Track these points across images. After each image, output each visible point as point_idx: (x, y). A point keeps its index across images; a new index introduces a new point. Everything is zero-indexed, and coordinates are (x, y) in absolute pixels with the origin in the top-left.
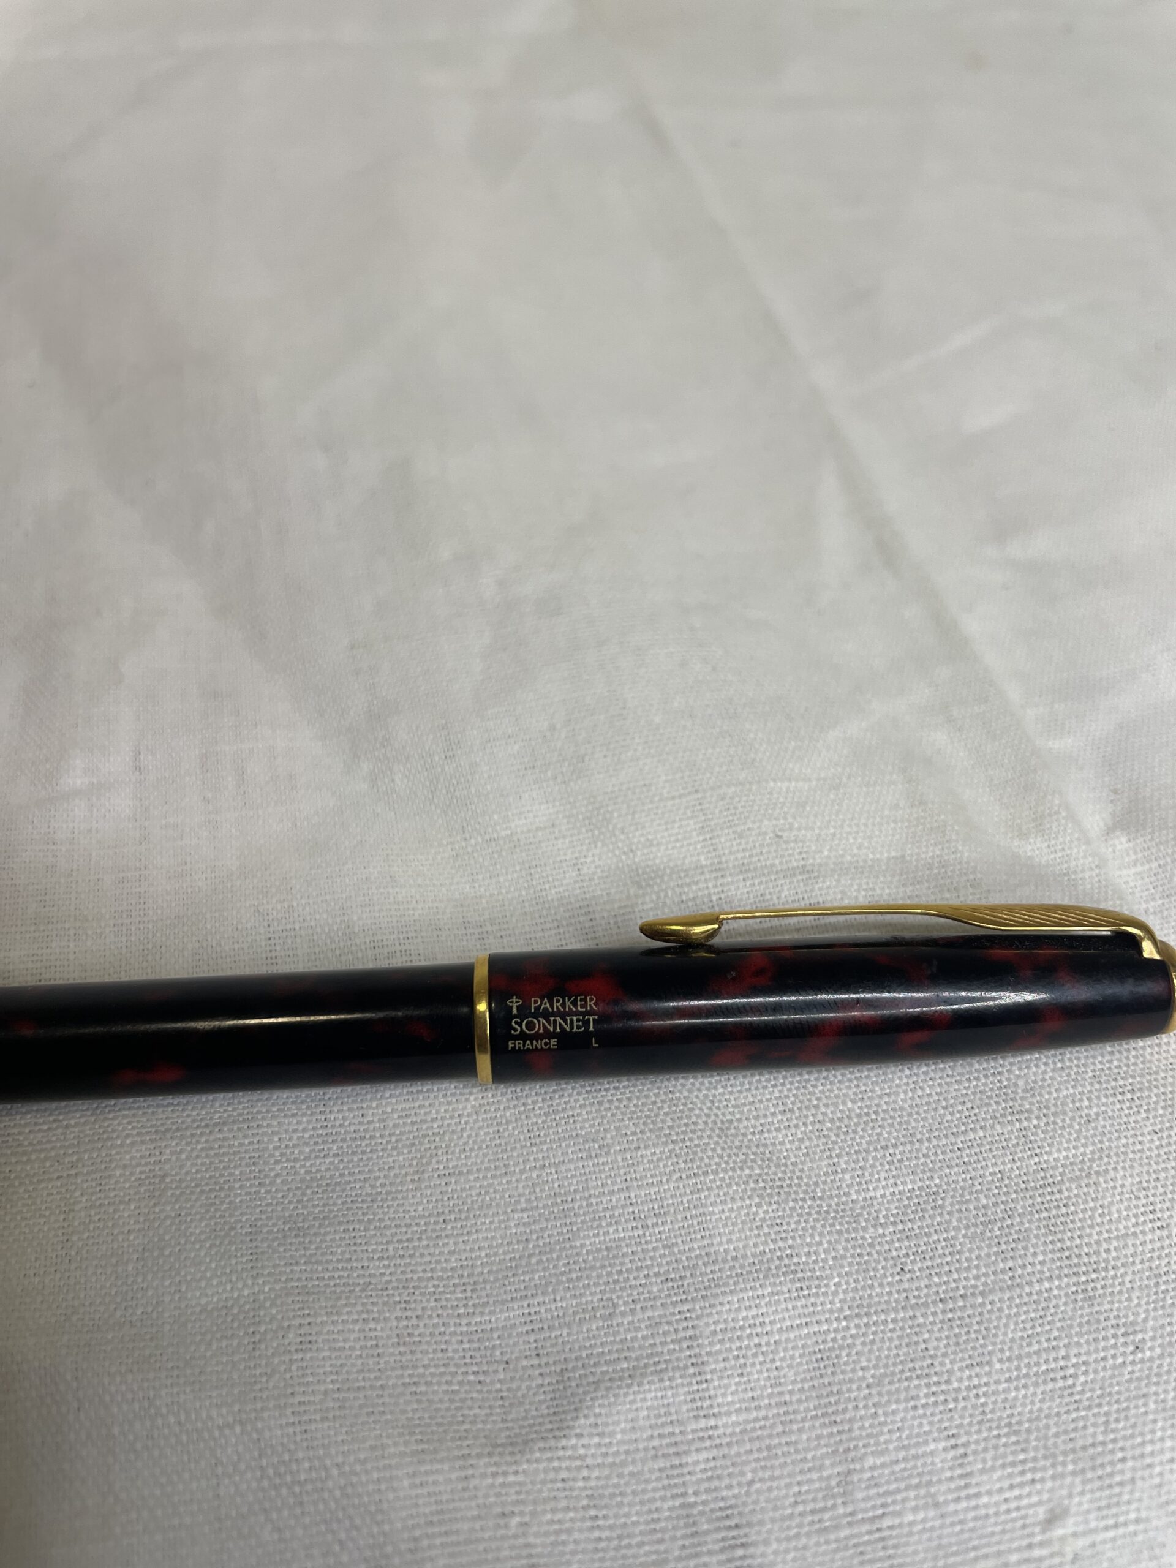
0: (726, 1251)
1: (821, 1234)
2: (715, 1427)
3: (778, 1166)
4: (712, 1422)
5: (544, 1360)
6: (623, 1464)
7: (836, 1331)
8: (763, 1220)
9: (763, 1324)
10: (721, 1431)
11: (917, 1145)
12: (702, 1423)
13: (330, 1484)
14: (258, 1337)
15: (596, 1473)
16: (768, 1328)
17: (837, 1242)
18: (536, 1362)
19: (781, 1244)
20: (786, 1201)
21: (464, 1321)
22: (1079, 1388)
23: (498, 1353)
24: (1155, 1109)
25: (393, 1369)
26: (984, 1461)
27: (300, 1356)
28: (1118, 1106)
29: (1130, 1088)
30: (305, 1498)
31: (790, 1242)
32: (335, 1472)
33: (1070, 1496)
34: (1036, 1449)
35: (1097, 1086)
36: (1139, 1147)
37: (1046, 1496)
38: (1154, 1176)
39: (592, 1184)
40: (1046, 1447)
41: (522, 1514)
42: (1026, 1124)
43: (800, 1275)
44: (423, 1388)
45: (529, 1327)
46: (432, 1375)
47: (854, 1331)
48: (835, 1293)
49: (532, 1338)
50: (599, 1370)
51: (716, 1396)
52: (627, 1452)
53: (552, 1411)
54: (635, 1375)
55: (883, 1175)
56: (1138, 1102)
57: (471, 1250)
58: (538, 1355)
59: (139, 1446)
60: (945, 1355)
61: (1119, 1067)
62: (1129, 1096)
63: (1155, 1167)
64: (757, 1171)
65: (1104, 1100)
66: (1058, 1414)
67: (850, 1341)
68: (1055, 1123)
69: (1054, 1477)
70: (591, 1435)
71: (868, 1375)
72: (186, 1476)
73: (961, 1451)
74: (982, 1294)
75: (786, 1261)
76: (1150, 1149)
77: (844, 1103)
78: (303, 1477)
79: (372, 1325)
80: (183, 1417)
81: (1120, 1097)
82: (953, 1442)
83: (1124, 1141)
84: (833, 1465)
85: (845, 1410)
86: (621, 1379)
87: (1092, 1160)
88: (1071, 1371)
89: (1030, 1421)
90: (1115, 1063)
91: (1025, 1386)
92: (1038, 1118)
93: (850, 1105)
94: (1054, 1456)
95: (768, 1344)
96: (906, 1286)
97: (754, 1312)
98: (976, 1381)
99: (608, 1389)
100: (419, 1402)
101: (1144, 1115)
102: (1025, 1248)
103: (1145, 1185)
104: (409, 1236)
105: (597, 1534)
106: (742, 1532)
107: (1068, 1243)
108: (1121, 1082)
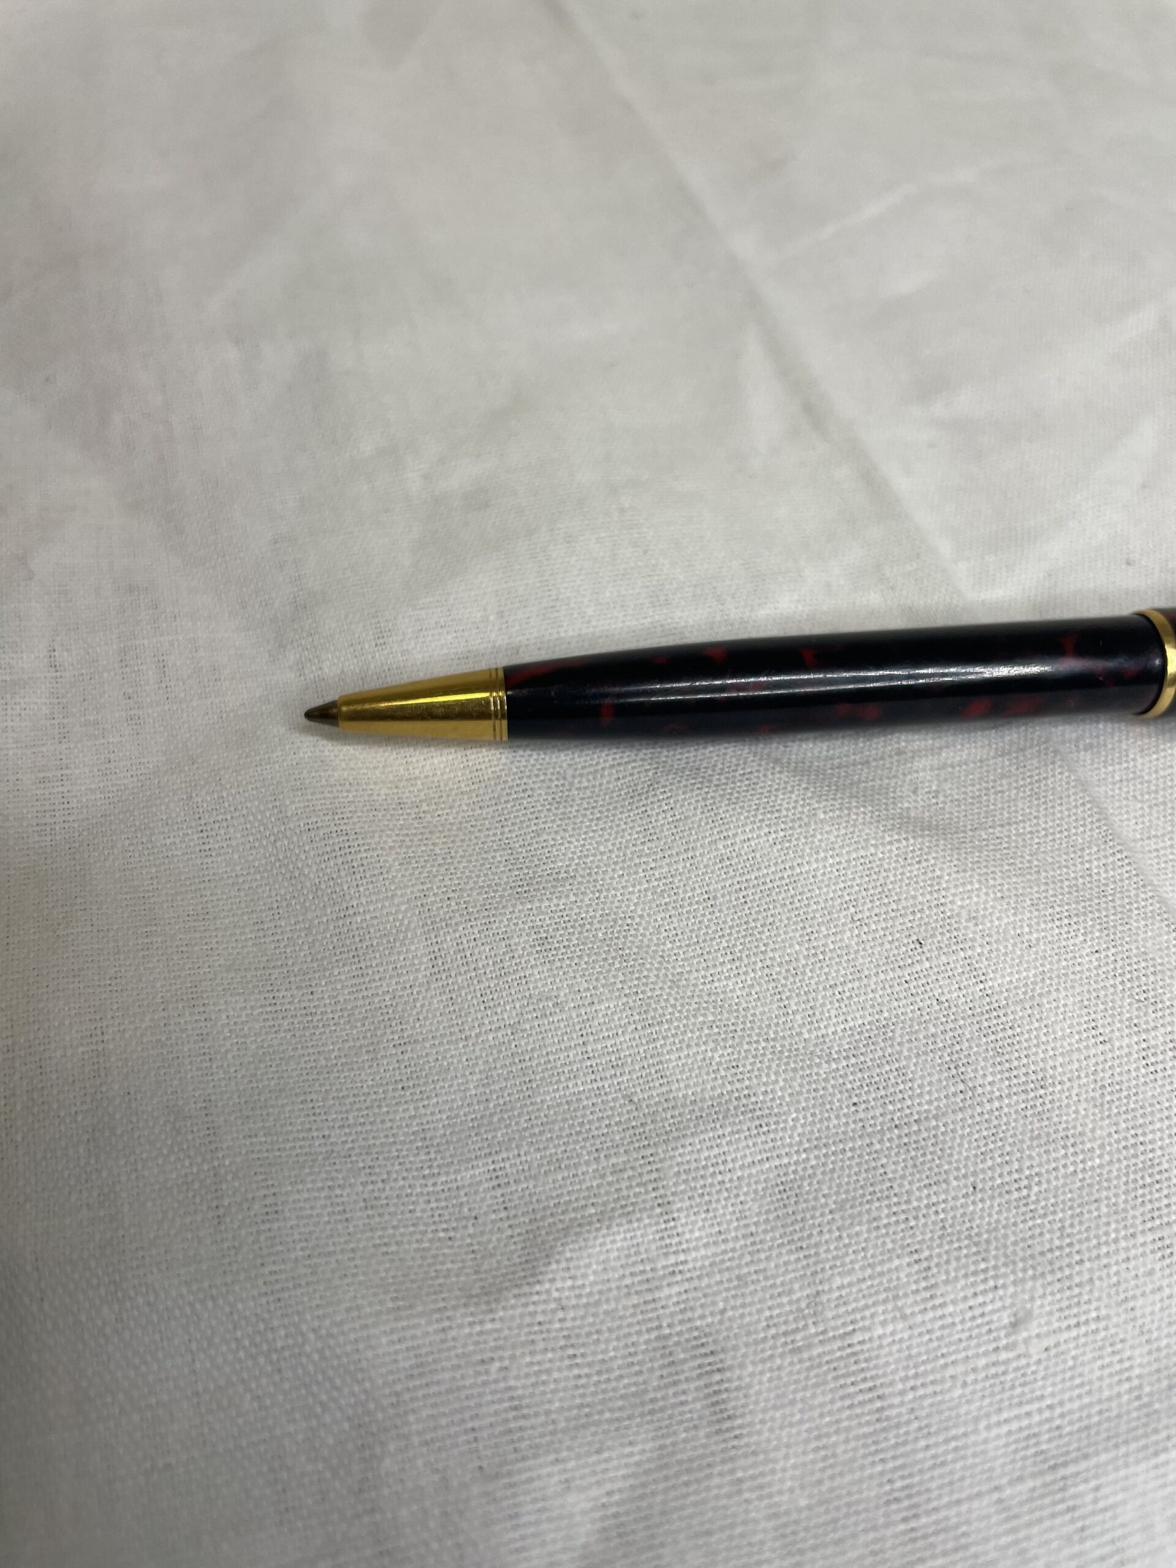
0: (685, 1096)
1: (776, 1073)
2: (685, 1262)
3: (730, 1012)
4: (682, 1257)
5: (513, 1212)
6: (597, 1303)
7: (796, 1163)
8: (719, 1064)
9: (725, 1162)
10: (690, 1265)
11: (865, 981)
12: (672, 1260)
13: (308, 1349)
14: (221, 1211)
15: (571, 1314)
16: (730, 1166)
17: (793, 1079)
18: (503, 1214)
19: (738, 1085)
20: (740, 1044)
21: (430, 1182)
22: (1033, 1198)
23: (466, 1210)
24: (1092, 932)
25: (363, 1232)
26: (947, 1272)
27: (267, 1226)
28: (1057, 931)
29: (1066, 914)
30: (283, 1364)
31: (747, 1083)
32: (312, 1336)
33: (1032, 1299)
34: (996, 1257)
35: (1036, 913)
36: (1078, 968)
37: (1008, 1301)
38: (1095, 994)
39: (549, 1041)
40: (1006, 1256)
41: (501, 1359)
42: (970, 953)
43: (758, 1113)
44: (393, 1248)
45: (495, 1183)
46: (402, 1235)
47: (814, 1162)
48: (794, 1128)
49: (499, 1192)
50: (567, 1217)
51: (684, 1233)
52: (600, 1292)
53: (523, 1259)
54: (604, 1218)
55: (833, 1013)
56: (1075, 927)
57: (432, 1114)
58: (506, 1208)
59: (108, 1330)
60: (903, 1177)
61: (1055, 895)
62: (1066, 921)
63: (1095, 986)
64: (711, 1018)
65: (1043, 926)
66: (1015, 1224)
67: (810, 1171)
68: (998, 950)
69: (1015, 1283)
70: (564, 1279)
71: (830, 1202)
72: (160, 1355)
73: (925, 1264)
74: (936, 1117)
75: (744, 1101)
76: (1089, 970)
77: (791, 946)
78: (279, 1344)
79: (338, 1192)
80: (152, 1299)
81: (1058, 923)
82: (916, 1257)
83: (1064, 963)
84: (801, 1288)
85: (810, 1236)
86: (590, 1223)
87: (1035, 983)
88: (1025, 1182)
89: (988, 1231)
90: (1051, 892)
91: (982, 1200)
92: (981, 946)
93: (797, 947)
94: (1014, 1263)
95: (731, 1181)
96: (862, 1115)
97: (716, 1151)
98: (934, 1199)
99: (577, 1234)
100: (392, 1261)
101: (1081, 938)
102: (976, 1071)
103: (1086, 1003)
104: (368, 1104)
105: (576, 1371)
106: (717, 1358)
107: (1016, 1063)
108: (1058, 909)
